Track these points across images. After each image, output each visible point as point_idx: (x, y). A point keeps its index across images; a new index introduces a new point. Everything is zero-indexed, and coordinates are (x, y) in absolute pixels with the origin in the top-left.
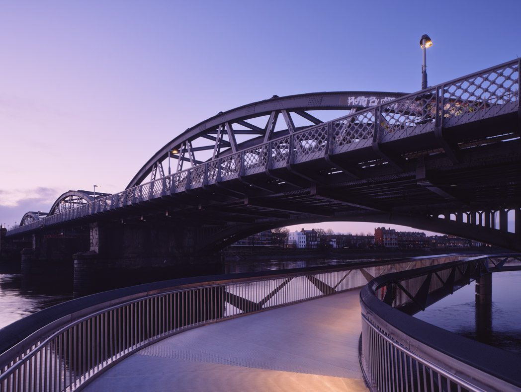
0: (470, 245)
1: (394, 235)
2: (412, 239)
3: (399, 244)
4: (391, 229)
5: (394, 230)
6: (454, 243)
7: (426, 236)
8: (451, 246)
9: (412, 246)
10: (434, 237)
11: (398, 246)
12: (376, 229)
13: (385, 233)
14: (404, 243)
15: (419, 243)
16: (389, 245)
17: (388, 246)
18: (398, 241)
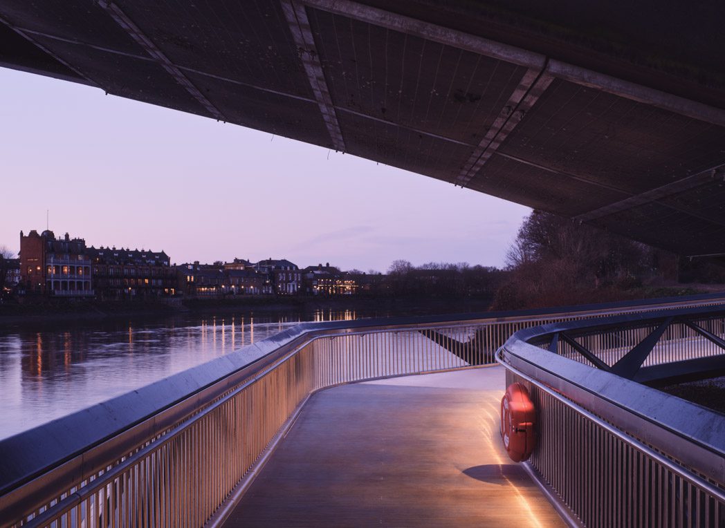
0: (275, 288)
1: (80, 258)
2: (133, 271)
3: (94, 286)
4: (71, 237)
5: (82, 242)
6: (238, 285)
7: (172, 263)
8: (232, 292)
9: (134, 292)
10: (190, 267)
11: (93, 293)
12: (26, 234)
13: (53, 250)
14: (111, 281)
15: (154, 282)
16: (65, 288)
17: (63, 293)
18: (94, 276)
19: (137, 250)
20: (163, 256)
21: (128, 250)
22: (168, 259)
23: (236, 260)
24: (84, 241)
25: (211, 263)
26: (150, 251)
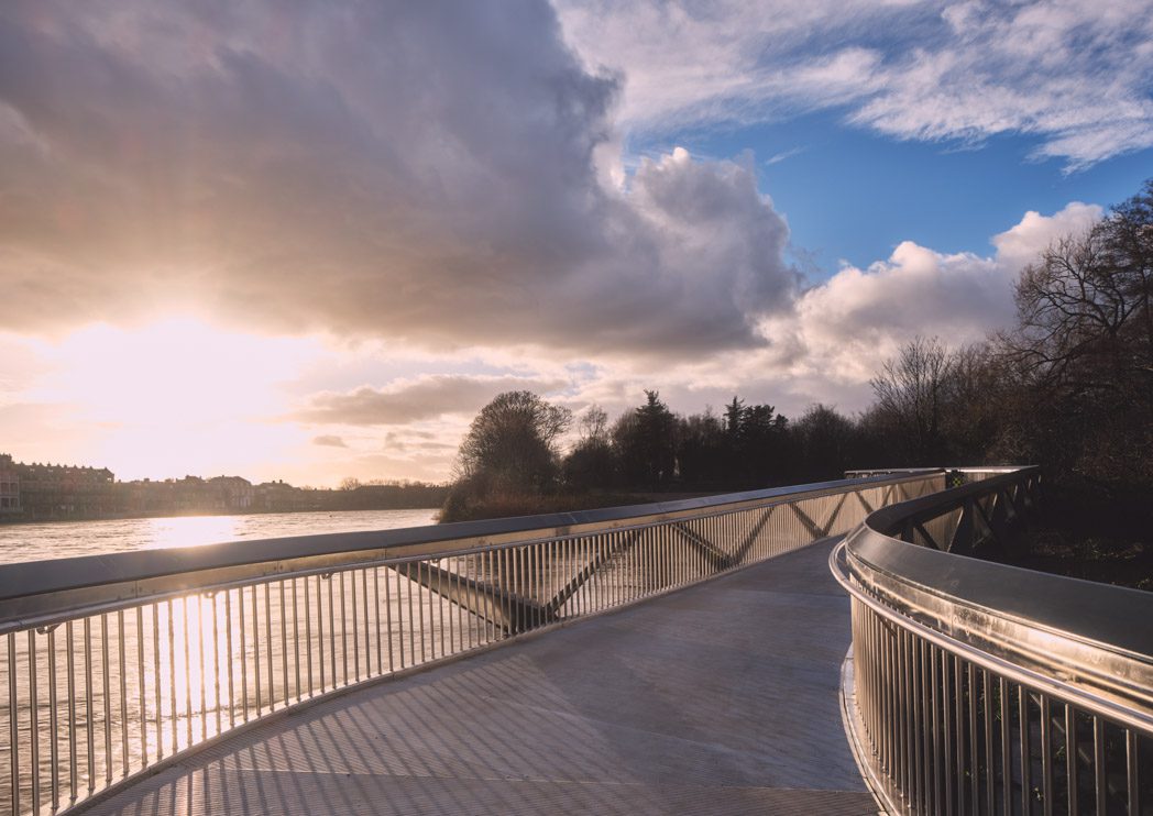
19: (75, 467)
20: (106, 473)
21: (65, 466)
22: (112, 476)
23: (188, 477)
24: (10, 457)
25: (162, 480)
26: (91, 468)
